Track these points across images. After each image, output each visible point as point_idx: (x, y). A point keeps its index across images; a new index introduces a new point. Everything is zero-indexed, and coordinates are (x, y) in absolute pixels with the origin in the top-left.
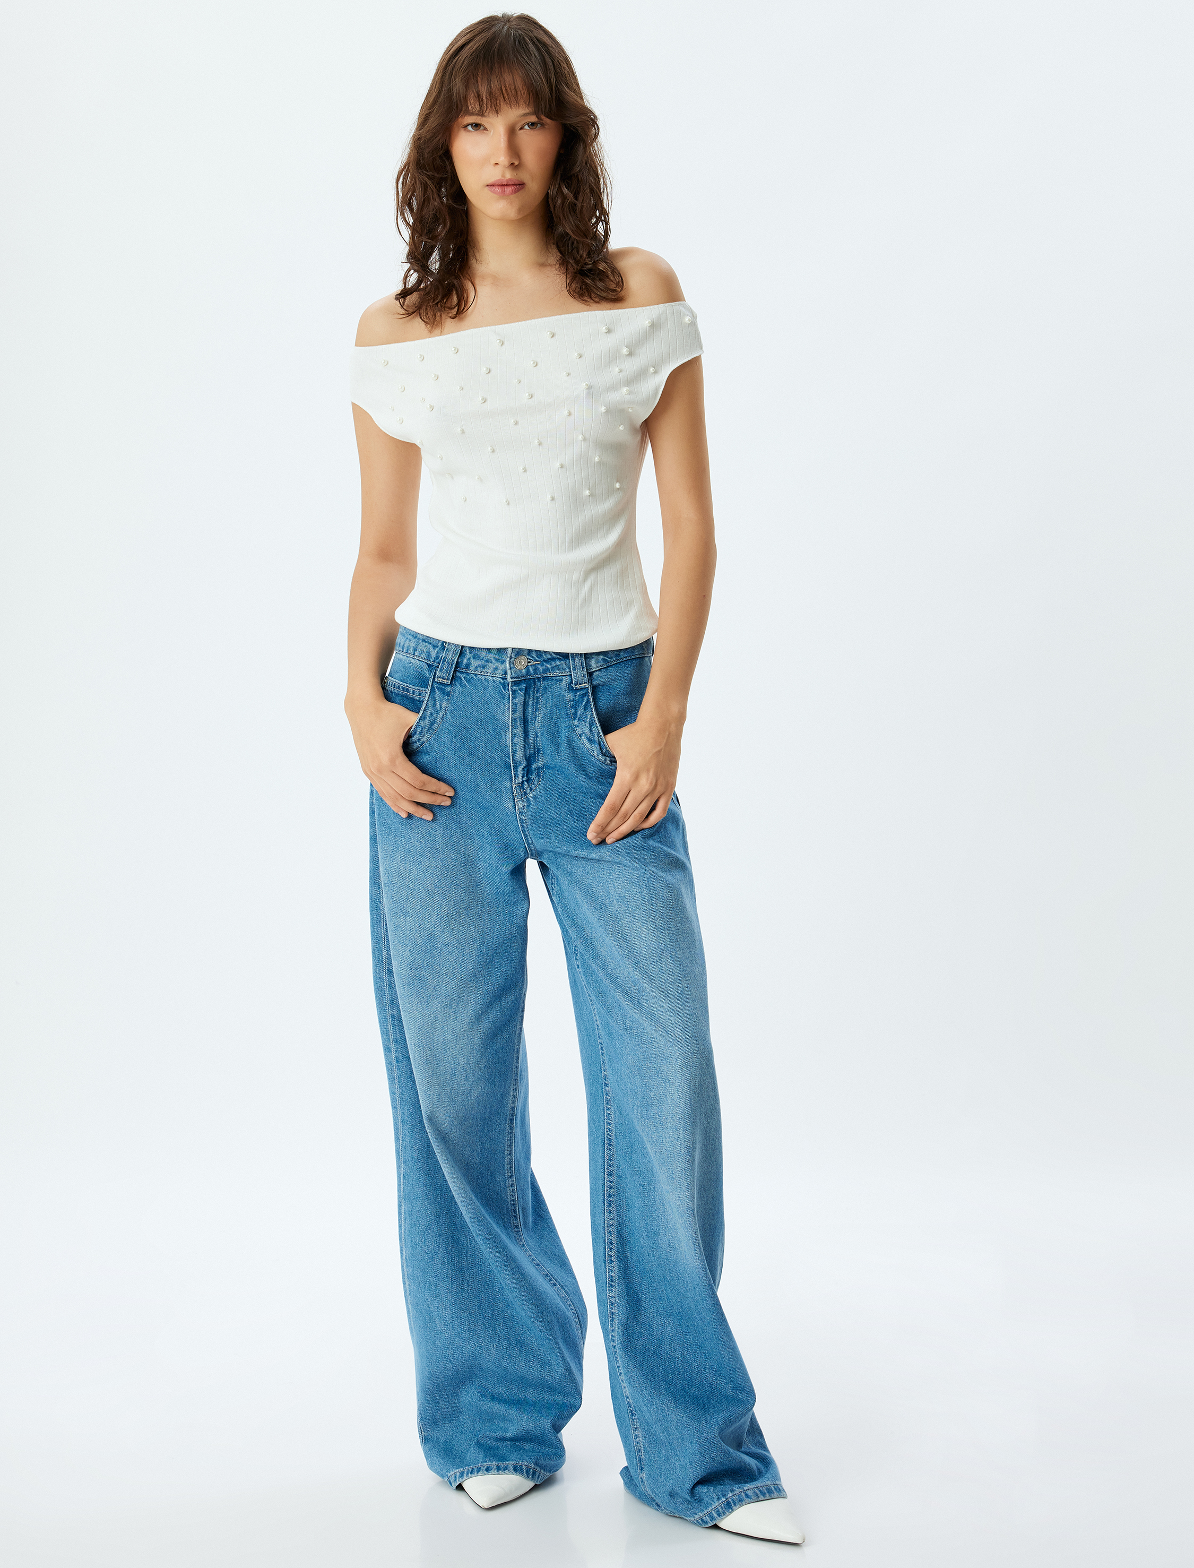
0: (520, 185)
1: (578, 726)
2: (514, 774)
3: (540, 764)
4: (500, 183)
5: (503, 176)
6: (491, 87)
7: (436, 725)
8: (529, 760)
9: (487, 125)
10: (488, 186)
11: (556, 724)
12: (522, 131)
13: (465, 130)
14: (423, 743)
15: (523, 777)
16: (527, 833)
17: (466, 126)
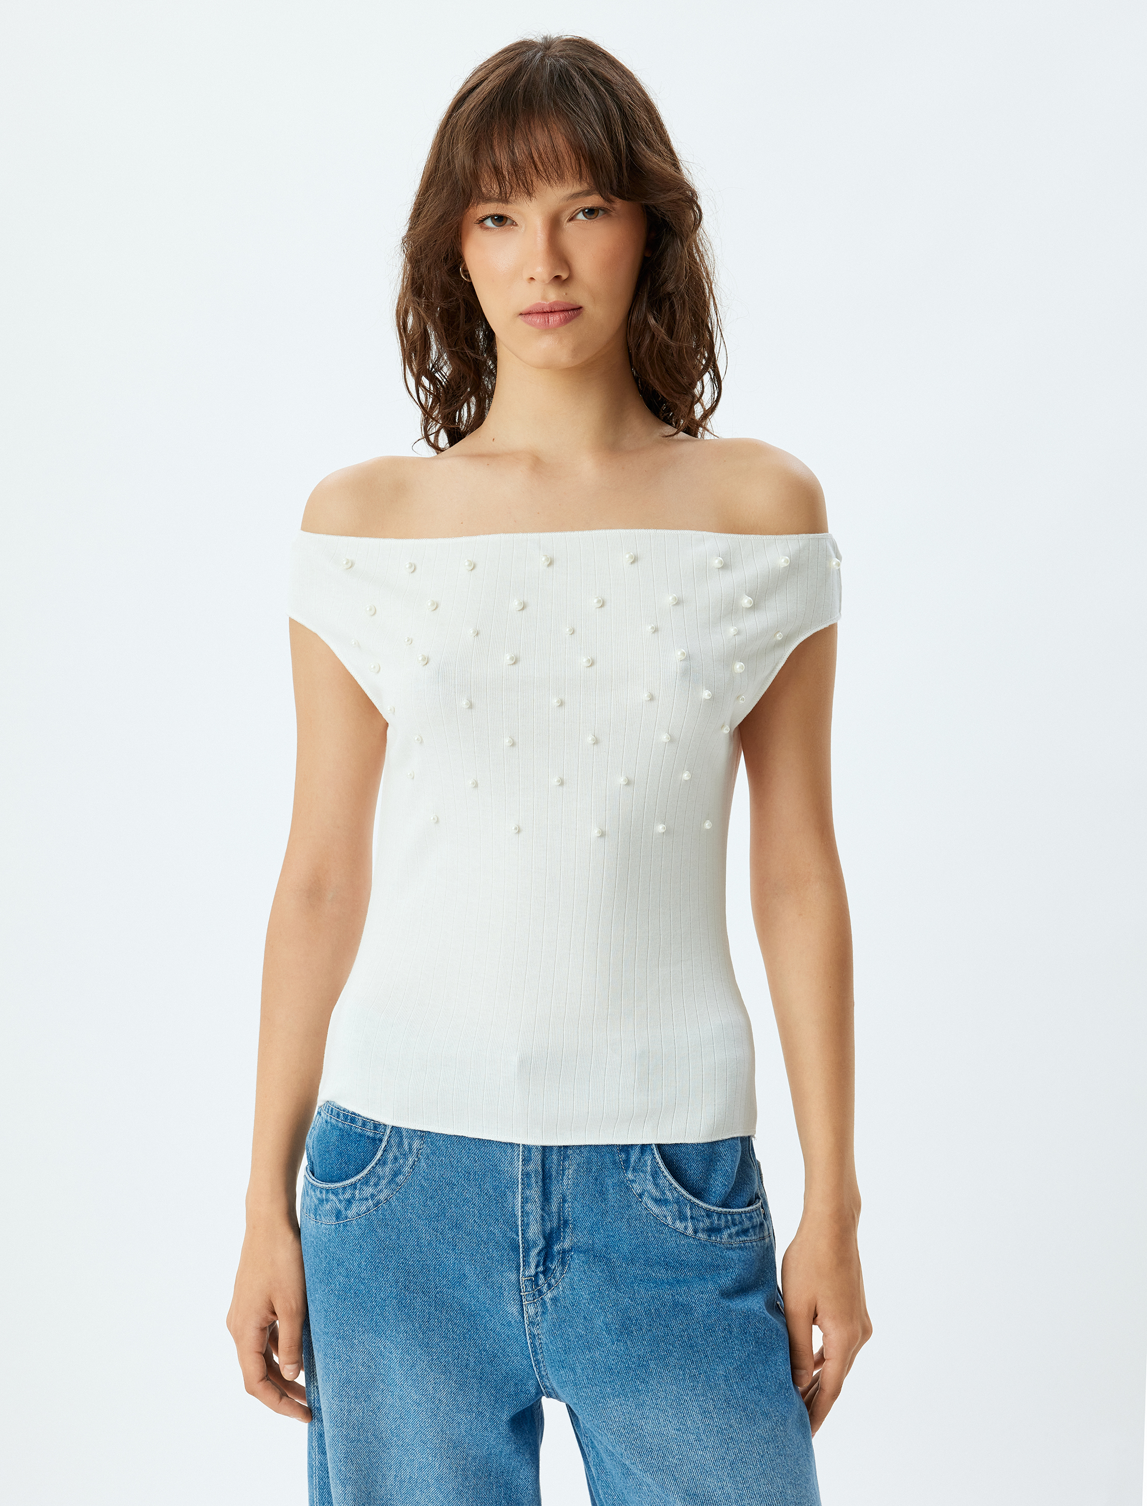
0: (573, 309)
1: (634, 1181)
2: (524, 1261)
3: (567, 1245)
4: (539, 309)
5: (544, 298)
6: (513, 153)
7: (401, 1177)
8: (550, 1238)
9: (515, 217)
10: (521, 314)
11: (596, 1179)
12: (571, 223)
13: (481, 227)
14: (378, 1203)
15: (537, 1266)
16: (539, 1357)
17: (482, 221)
